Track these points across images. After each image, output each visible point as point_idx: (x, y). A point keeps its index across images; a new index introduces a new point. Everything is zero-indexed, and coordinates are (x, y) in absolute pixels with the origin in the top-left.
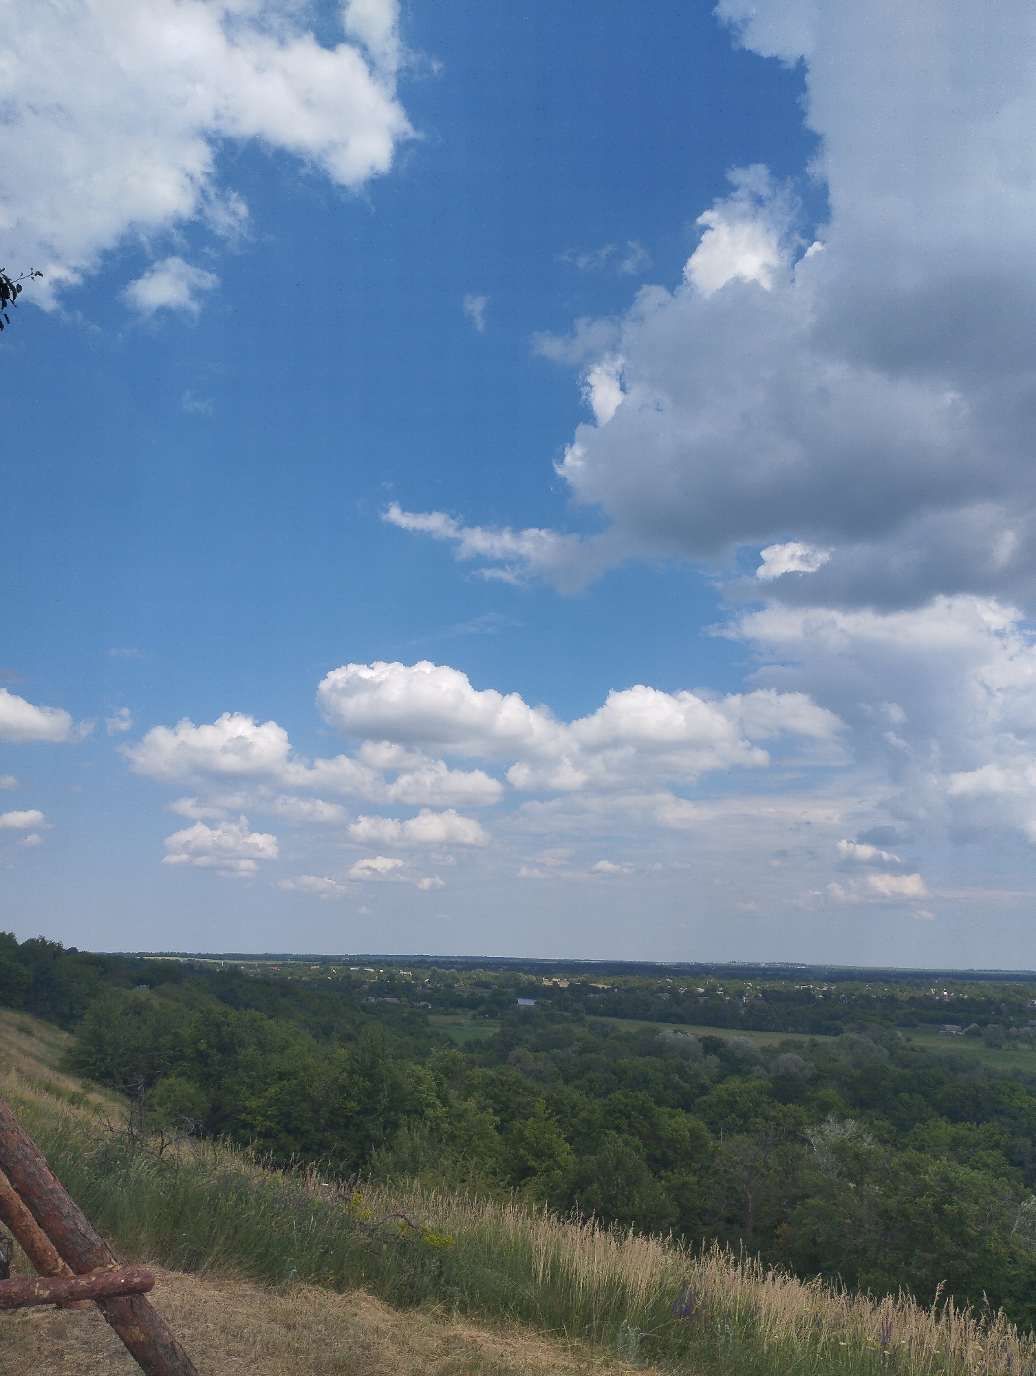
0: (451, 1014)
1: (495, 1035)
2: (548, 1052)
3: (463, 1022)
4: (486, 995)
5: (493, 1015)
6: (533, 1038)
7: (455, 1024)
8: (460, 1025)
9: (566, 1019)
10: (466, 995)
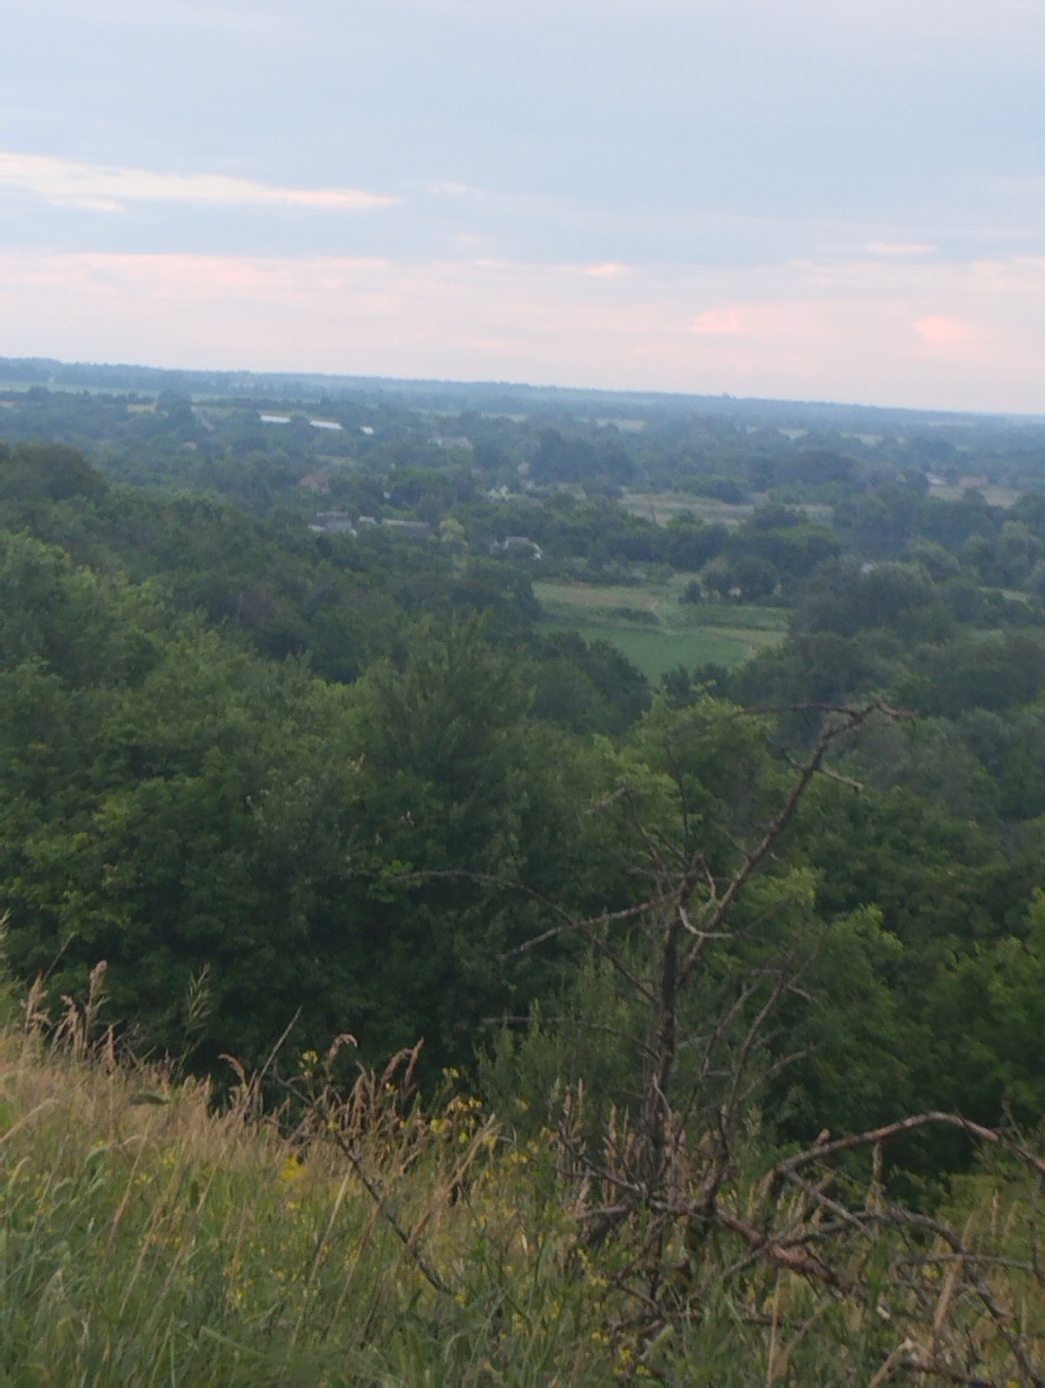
0: (610, 581)
1: (768, 654)
2: (953, 717)
3: (652, 606)
4: (732, 525)
5: (757, 590)
6: (903, 672)
7: (626, 613)
8: (647, 617)
9: (1011, 613)
10: (662, 520)
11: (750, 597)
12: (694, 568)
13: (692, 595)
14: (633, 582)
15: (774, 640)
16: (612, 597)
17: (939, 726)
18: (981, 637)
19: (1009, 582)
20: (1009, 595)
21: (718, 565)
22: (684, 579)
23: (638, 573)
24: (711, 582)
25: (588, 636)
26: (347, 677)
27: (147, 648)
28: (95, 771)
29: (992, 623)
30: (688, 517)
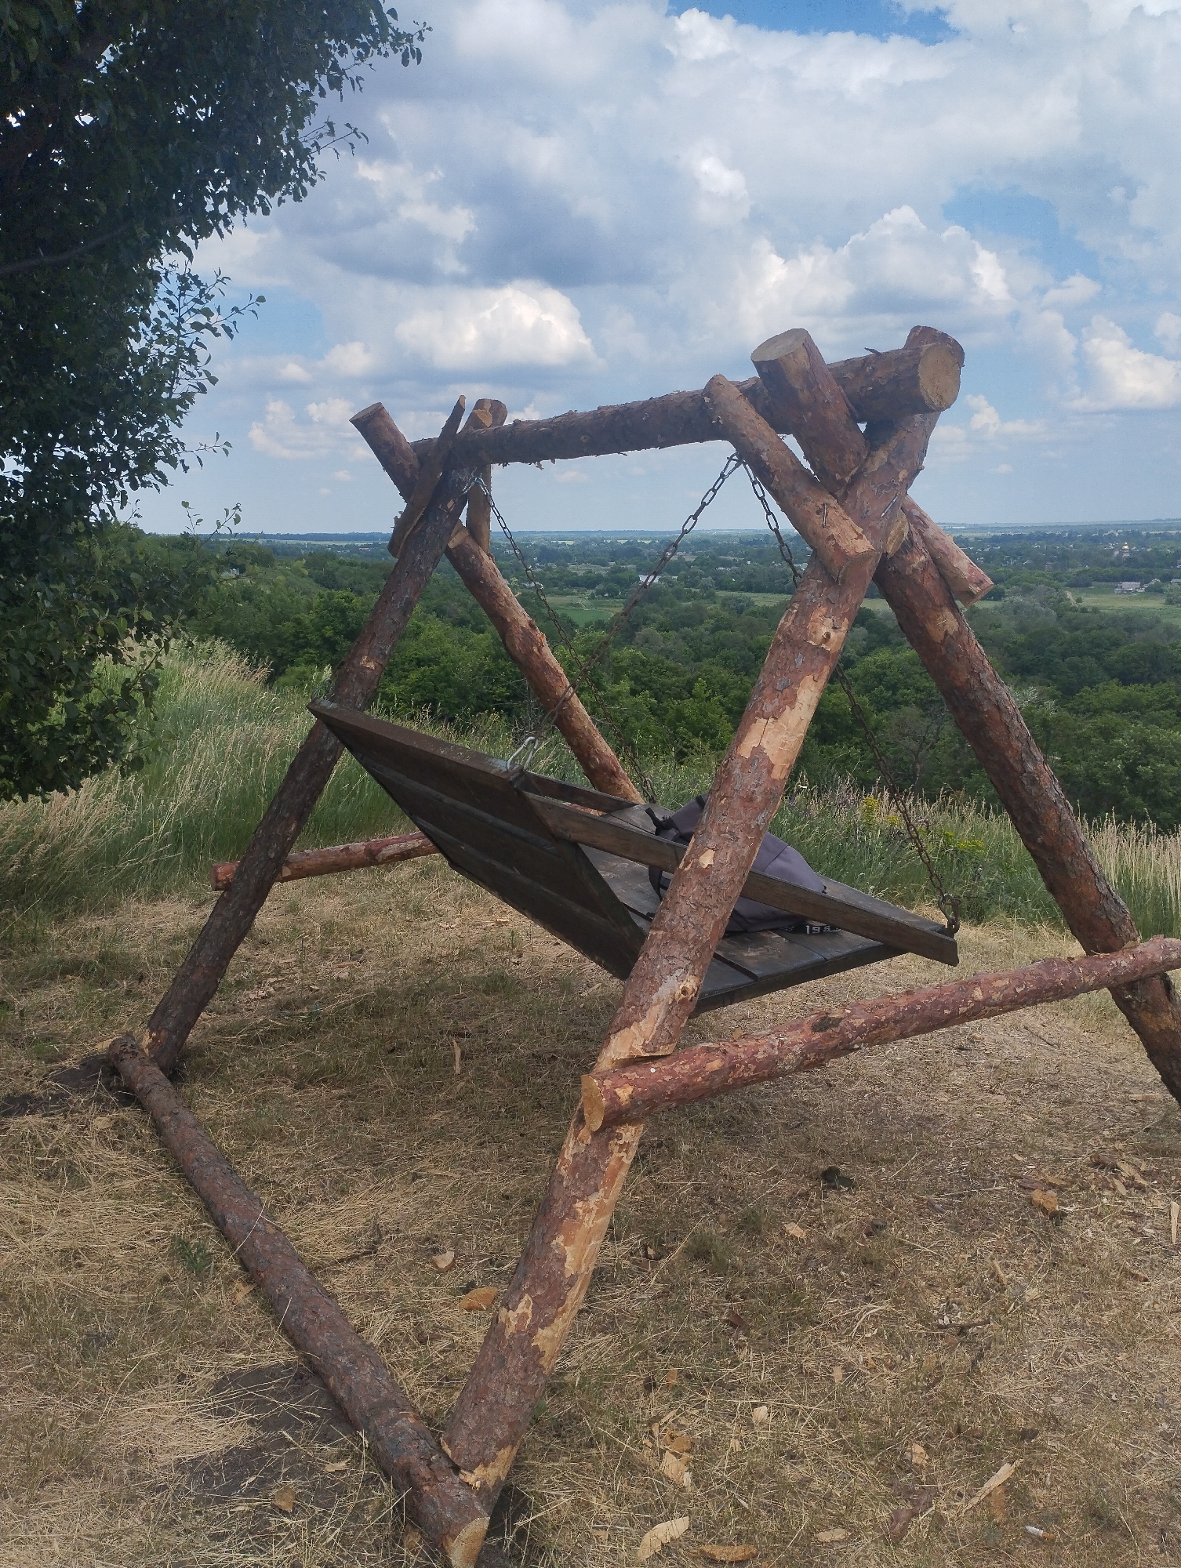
0: (566, 594)
1: (617, 615)
2: (677, 630)
3: (580, 602)
4: (603, 573)
5: (613, 594)
6: (660, 617)
7: (571, 604)
8: (577, 605)
9: (694, 596)
10: (581, 573)
11: (611, 597)
12: (593, 588)
13: (592, 597)
14: (573, 594)
15: (619, 610)
16: (567, 599)
17: (673, 633)
18: (684, 604)
19: (694, 586)
20: (693, 590)
21: (600, 587)
22: (590, 592)
23: (575, 591)
24: (598, 593)
25: (559, 612)
26: (482, 631)
27: (419, 627)
28: (406, 666)
29: (688, 599)
30: (590, 572)
